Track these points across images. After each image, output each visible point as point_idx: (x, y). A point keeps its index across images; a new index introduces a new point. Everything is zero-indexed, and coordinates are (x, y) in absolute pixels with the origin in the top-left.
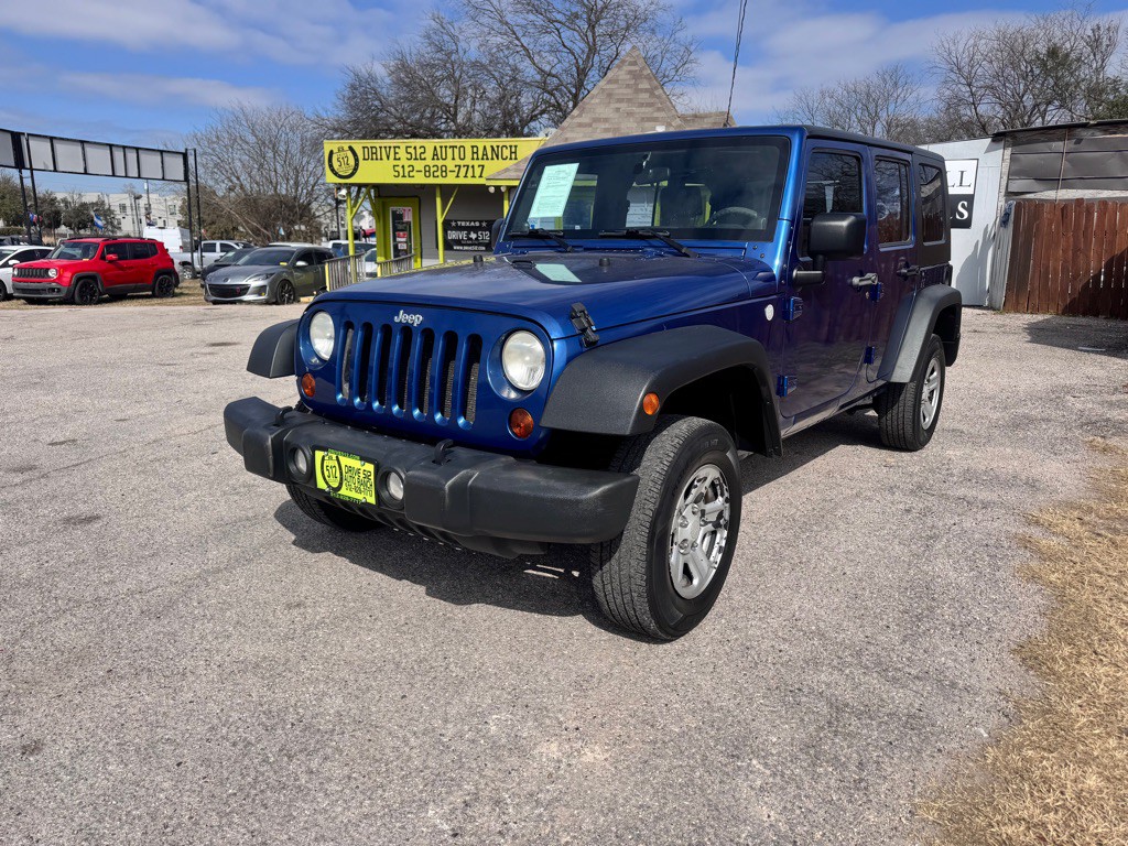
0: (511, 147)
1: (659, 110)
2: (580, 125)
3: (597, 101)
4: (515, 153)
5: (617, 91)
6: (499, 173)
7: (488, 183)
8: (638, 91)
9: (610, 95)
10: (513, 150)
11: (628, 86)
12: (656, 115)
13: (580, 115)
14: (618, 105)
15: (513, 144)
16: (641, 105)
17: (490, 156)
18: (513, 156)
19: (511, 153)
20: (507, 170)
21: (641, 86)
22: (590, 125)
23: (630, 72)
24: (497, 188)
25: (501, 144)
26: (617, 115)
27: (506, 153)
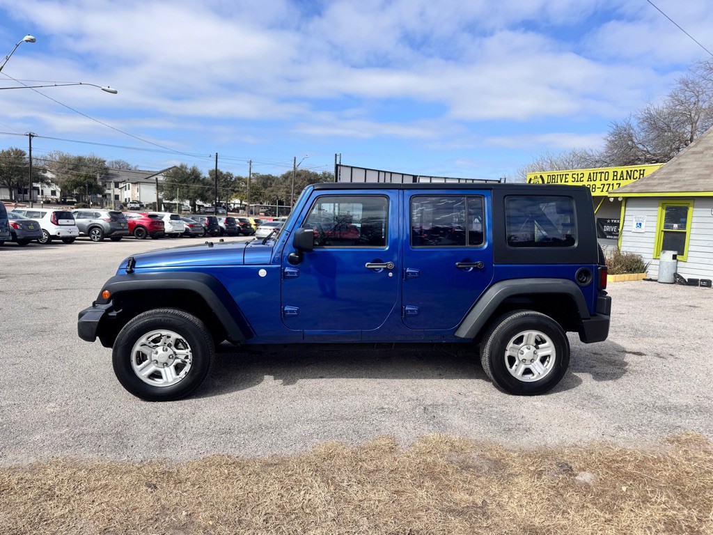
0: (640, 170)
4: (643, 174)
7: (609, 195)
10: (642, 172)
15: (642, 169)
17: (625, 177)
19: (640, 174)
20: (625, 187)
24: (616, 198)
25: (633, 169)
27: (637, 174)
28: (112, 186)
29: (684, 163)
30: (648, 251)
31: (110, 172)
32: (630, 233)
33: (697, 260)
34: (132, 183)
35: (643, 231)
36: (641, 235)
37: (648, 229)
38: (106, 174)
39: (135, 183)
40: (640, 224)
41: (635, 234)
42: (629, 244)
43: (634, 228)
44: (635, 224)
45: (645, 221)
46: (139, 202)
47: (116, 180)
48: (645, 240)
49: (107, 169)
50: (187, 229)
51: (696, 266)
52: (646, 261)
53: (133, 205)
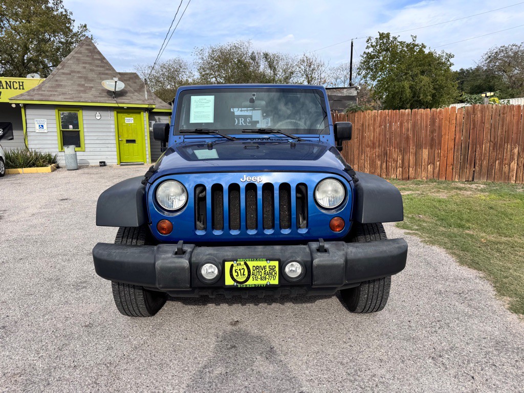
0: (19, 82)
1: (107, 69)
2: (63, 74)
3: (71, 62)
4: (23, 85)
5: (82, 58)
6: (17, 96)
7: (10, 102)
8: (94, 59)
9: (78, 60)
10: (21, 84)
11: (88, 56)
12: (107, 72)
13: (62, 68)
14: (84, 65)
15: (21, 81)
16: (97, 66)
17: (5, 87)
18: (21, 87)
19: (20, 86)
20: (22, 95)
21: (95, 57)
22: (70, 74)
23: (87, 49)
24: (17, 105)
25: (12, 81)
26: (84, 70)
27: (16, 85)
29: (61, 81)
30: (53, 146)
32: (34, 133)
33: (91, 149)
35: (46, 131)
36: (44, 134)
37: (50, 130)
40: (42, 126)
41: (39, 134)
42: (36, 142)
43: (37, 129)
44: (37, 126)
45: (46, 123)
48: (48, 138)
51: (92, 153)
52: (53, 155)
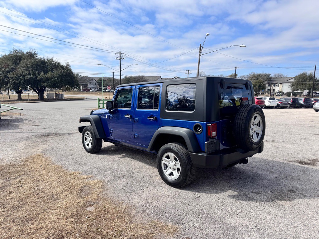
28: (272, 85)
31: (272, 79)
34: (280, 84)
38: (270, 80)
39: (281, 84)
46: (282, 92)
47: (274, 82)
49: (271, 78)
50: (278, 104)
53: (278, 94)
